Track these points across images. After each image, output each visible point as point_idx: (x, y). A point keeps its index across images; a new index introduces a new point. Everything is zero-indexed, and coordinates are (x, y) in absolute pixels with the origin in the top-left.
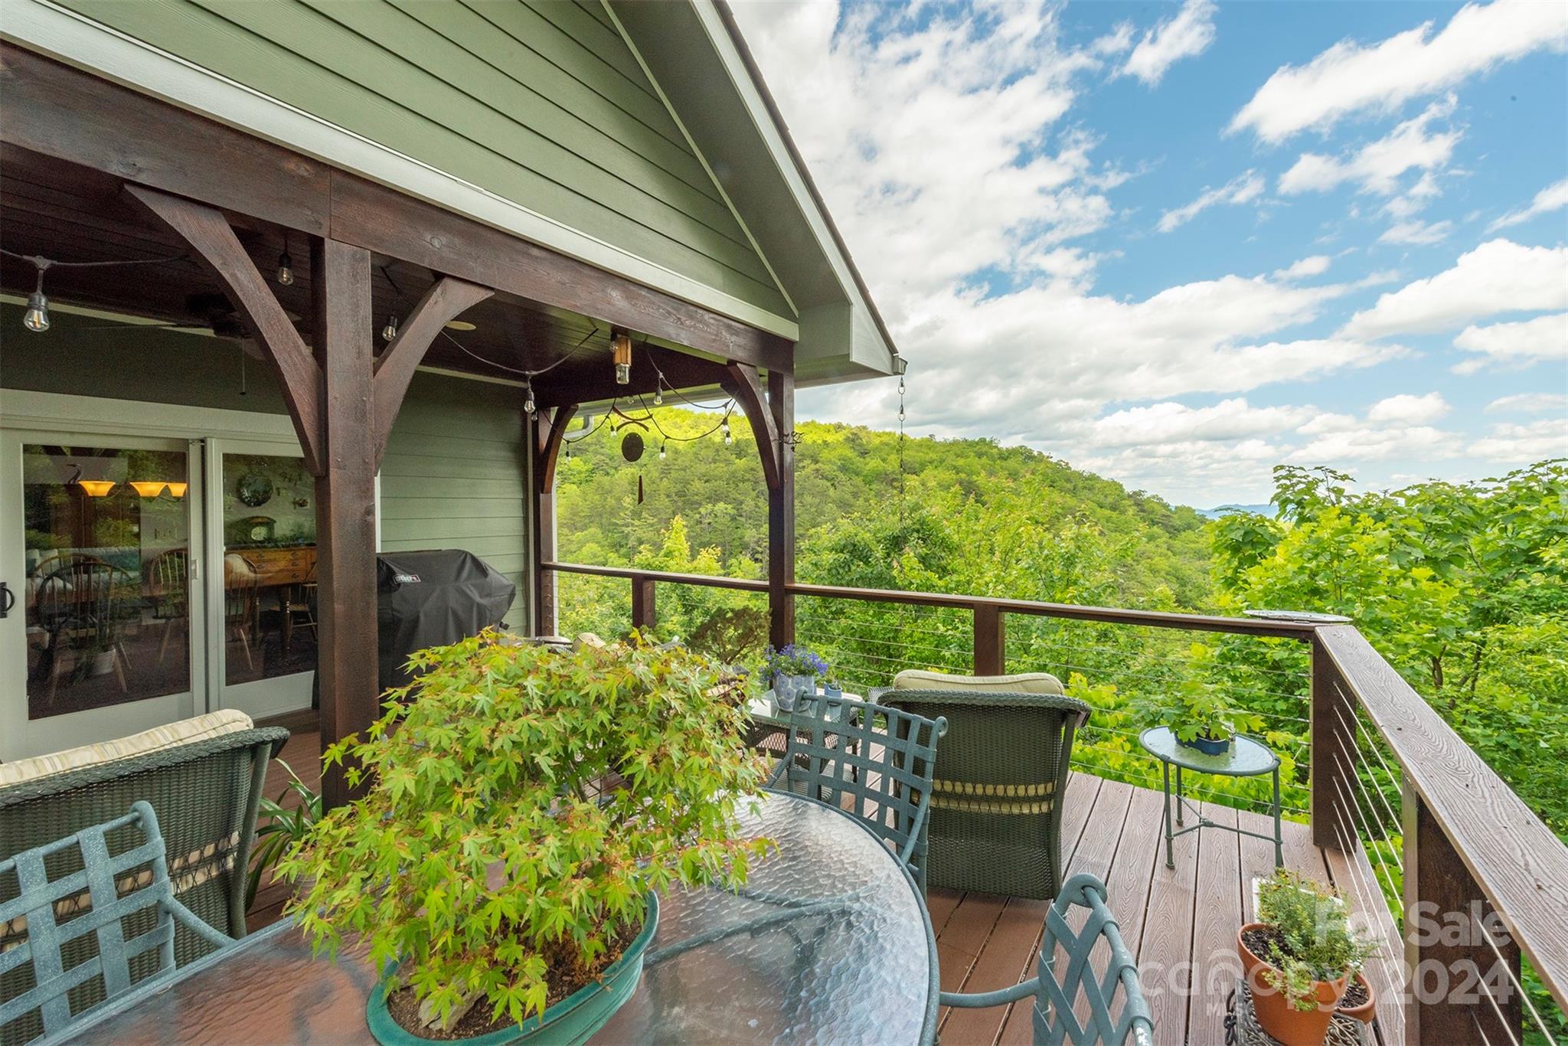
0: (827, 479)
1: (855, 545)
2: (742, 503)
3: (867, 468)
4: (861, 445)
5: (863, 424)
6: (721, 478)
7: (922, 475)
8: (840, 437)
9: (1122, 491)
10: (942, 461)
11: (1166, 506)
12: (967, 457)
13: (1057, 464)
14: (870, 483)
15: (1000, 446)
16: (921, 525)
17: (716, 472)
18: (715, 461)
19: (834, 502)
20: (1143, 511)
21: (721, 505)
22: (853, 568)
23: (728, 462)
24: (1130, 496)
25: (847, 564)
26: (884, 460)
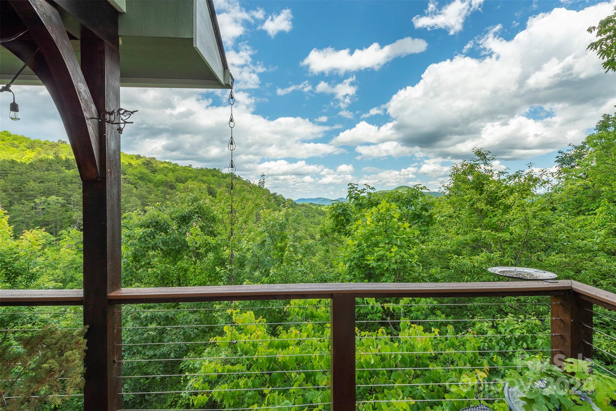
0: (132, 184)
1: (157, 223)
2: (70, 196)
3: (157, 178)
4: (152, 167)
5: (153, 156)
6: (53, 181)
7: (186, 184)
8: (140, 162)
9: (270, 193)
10: (196, 177)
11: (284, 199)
12: (208, 176)
13: (246, 181)
14: (158, 186)
15: (222, 172)
16: (200, 209)
17: (49, 177)
18: (48, 170)
19: (136, 196)
20: (277, 201)
21: (54, 198)
22: (157, 237)
23: (59, 171)
24: (272, 195)
25: (152, 235)
26: (166, 175)
